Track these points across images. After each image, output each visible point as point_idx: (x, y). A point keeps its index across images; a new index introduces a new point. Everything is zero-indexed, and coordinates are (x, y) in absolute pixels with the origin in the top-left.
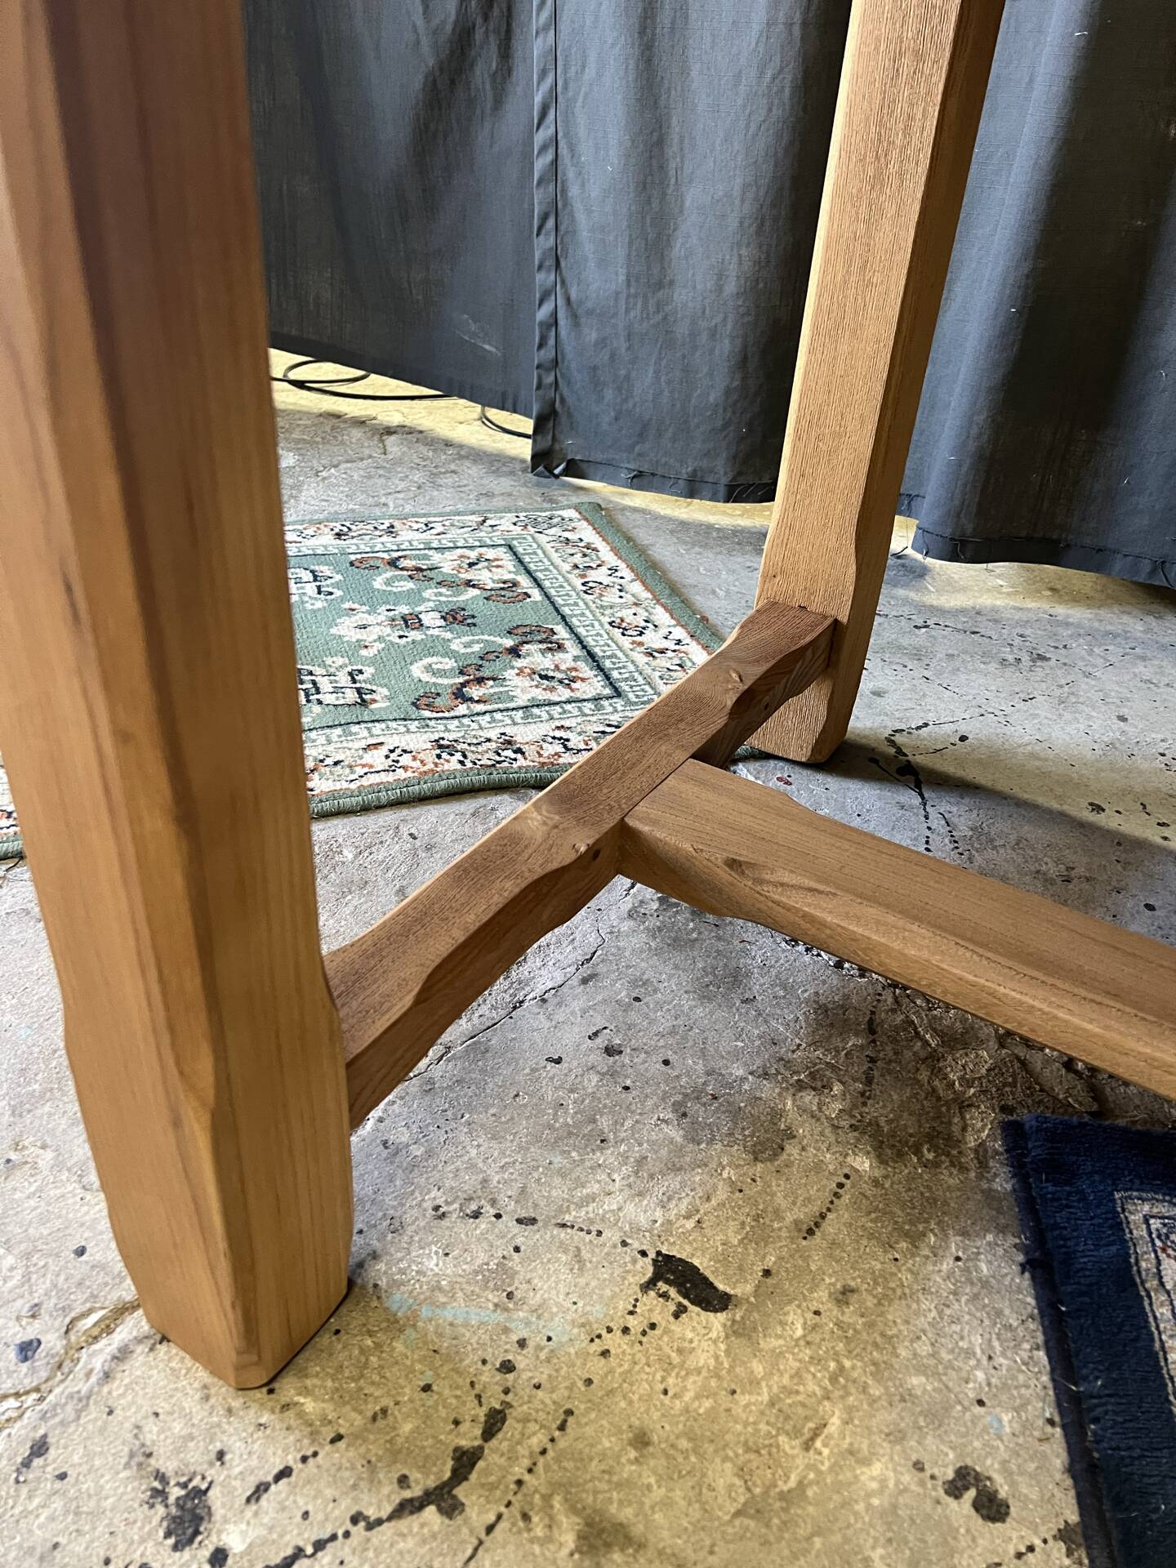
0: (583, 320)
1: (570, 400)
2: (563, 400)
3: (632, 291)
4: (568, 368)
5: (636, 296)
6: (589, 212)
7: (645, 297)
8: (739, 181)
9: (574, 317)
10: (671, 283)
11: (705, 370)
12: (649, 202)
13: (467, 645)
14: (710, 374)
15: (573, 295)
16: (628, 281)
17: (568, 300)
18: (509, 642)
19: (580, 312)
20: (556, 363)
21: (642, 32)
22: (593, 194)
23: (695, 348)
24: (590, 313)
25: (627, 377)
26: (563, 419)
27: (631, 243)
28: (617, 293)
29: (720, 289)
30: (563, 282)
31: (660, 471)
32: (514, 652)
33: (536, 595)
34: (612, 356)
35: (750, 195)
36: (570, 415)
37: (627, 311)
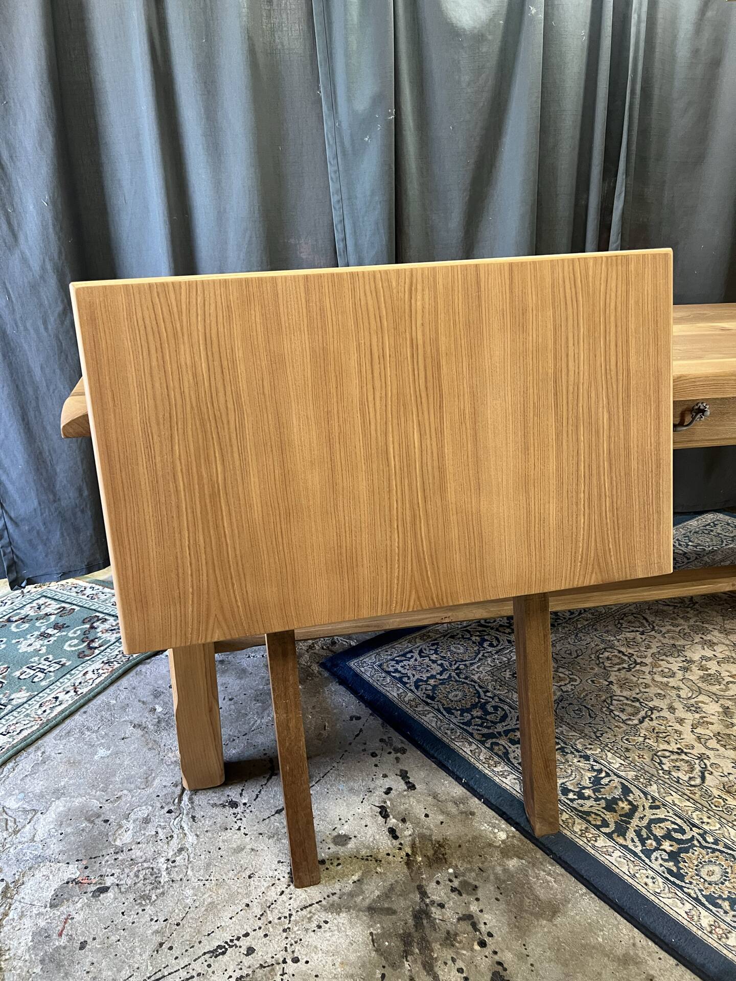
0: (20, 524)
1: (20, 555)
2: (17, 557)
3: (42, 507)
4: (17, 543)
5: (45, 508)
6: (13, 483)
7: (49, 508)
8: (79, 459)
9: (16, 524)
10: (59, 499)
11: (82, 525)
12: (42, 474)
13: (75, 633)
14: (86, 525)
15: (12, 515)
16: (40, 504)
17: (11, 518)
18: (88, 626)
19: (17, 521)
20: (10, 543)
21: (23, 420)
22: (14, 477)
23: (76, 519)
24: (21, 521)
25: (47, 539)
26: (20, 563)
27: (37, 490)
28: (35, 510)
29: (81, 495)
30: (6, 512)
31: (72, 569)
32: (92, 627)
33: (77, 608)
34: (38, 533)
35: (85, 462)
36: (22, 561)
37: (42, 514)
